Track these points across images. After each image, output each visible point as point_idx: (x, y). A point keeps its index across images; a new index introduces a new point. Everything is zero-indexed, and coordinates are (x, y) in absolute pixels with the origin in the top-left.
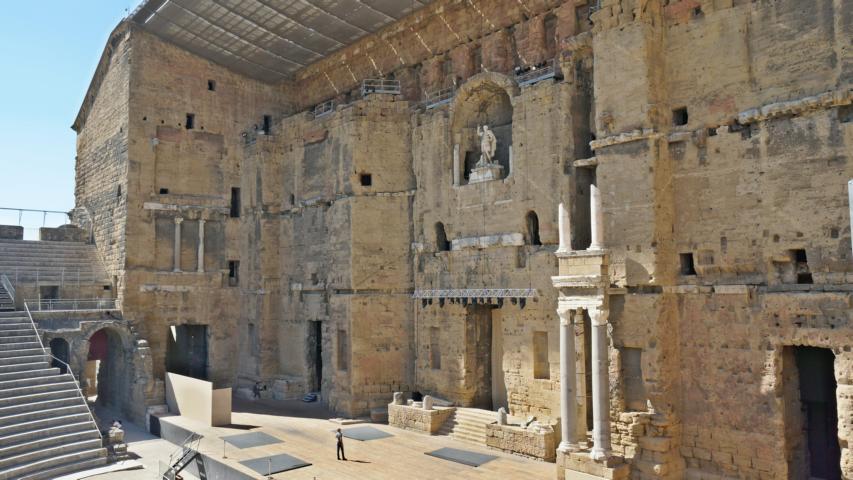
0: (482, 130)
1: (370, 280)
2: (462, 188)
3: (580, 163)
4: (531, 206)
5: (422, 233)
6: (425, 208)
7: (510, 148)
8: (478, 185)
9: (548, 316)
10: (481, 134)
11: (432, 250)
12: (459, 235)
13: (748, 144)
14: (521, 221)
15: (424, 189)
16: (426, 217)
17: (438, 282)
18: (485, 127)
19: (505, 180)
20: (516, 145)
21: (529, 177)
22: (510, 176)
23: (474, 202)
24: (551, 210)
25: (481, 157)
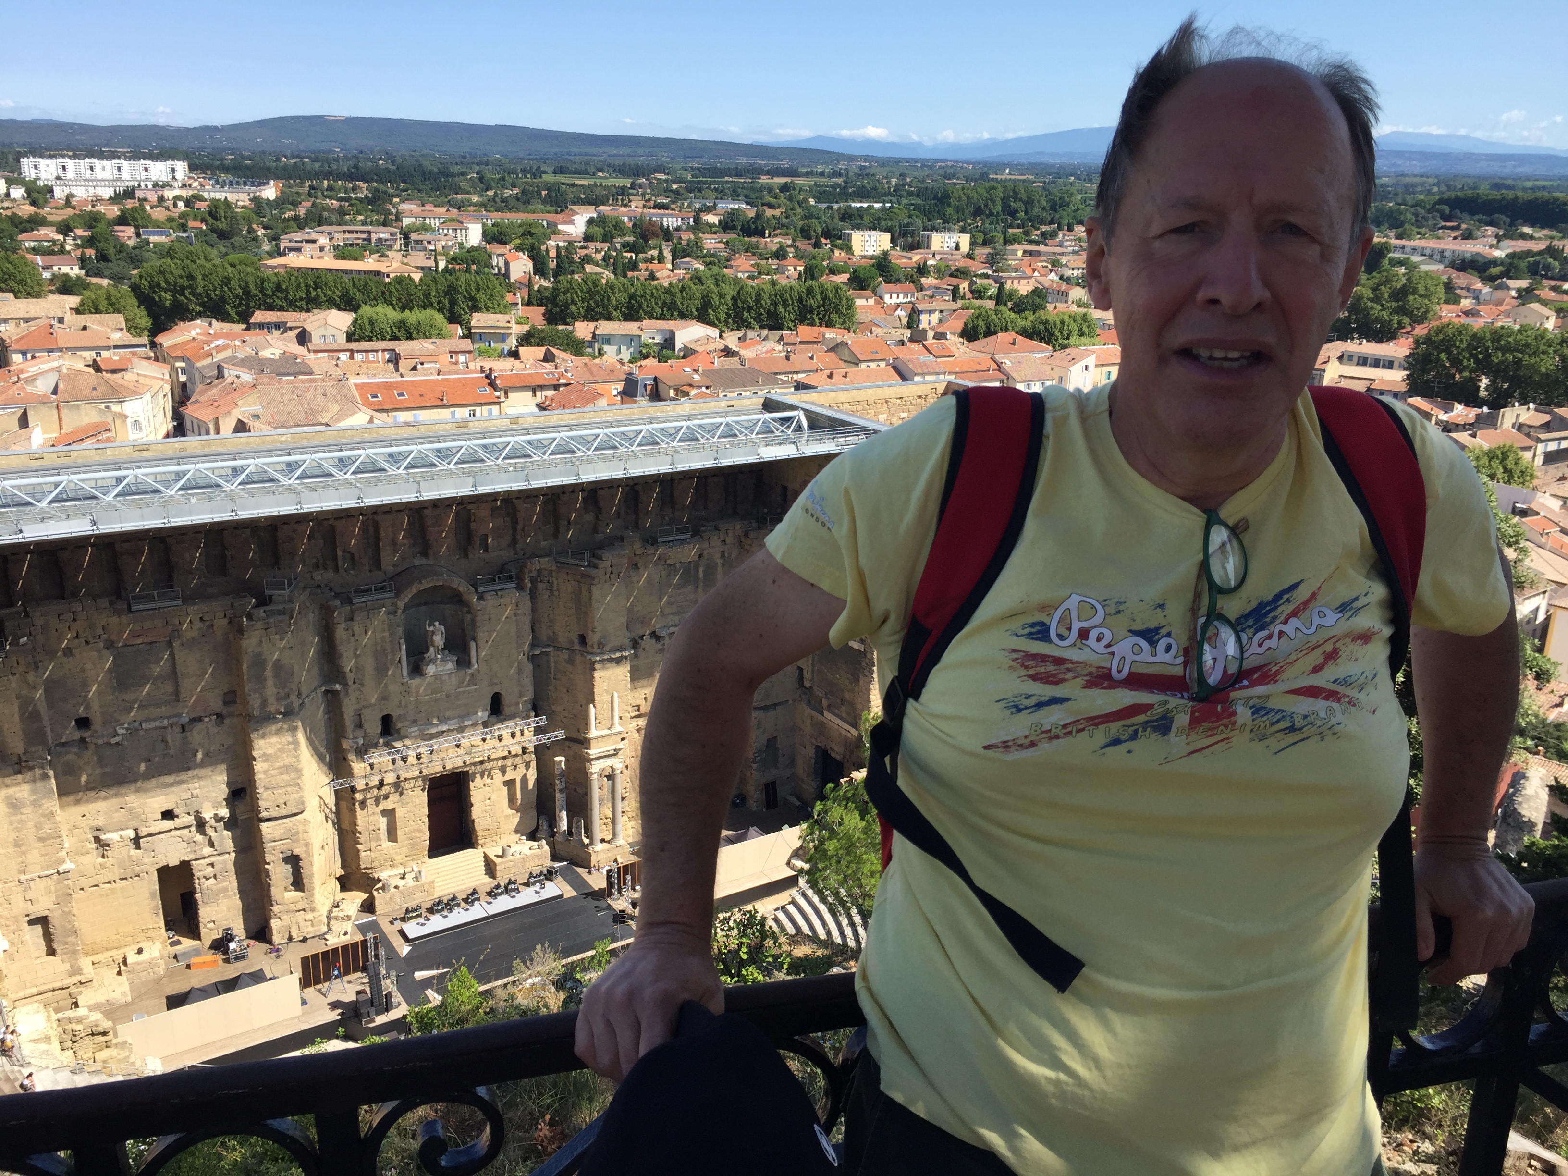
0: (431, 625)
2: (416, 681)
4: (497, 689)
5: (360, 726)
6: (365, 703)
7: (473, 645)
8: (436, 677)
9: (516, 766)
10: (432, 629)
14: (488, 702)
15: (362, 685)
16: (366, 712)
19: (469, 671)
20: (481, 642)
21: (496, 667)
22: (474, 666)
23: (434, 691)
24: (517, 690)
25: (432, 649)
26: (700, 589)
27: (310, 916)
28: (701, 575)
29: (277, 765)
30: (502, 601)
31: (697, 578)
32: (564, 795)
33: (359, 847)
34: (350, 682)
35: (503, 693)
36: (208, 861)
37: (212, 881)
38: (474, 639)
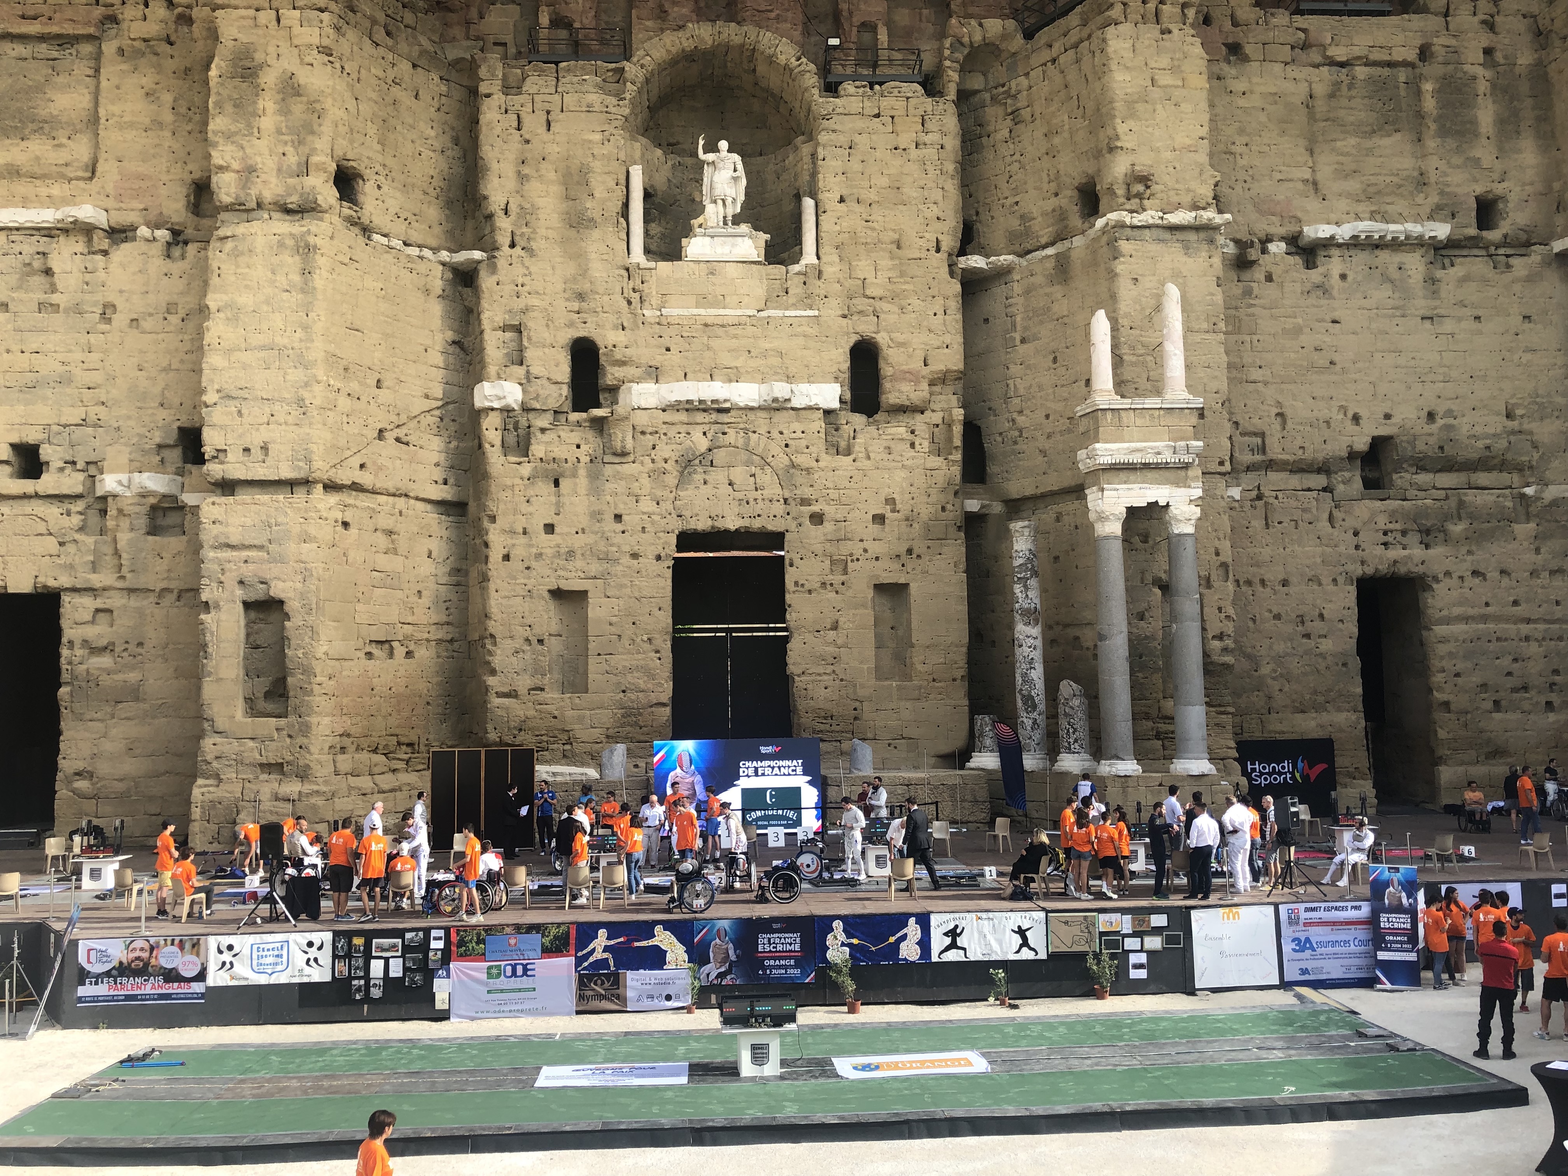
0: (711, 147)
1: (356, 461)
2: (664, 267)
3: (976, 261)
4: (866, 327)
5: (518, 358)
6: (533, 300)
7: (808, 203)
8: (712, 267)
9: (910, 551)
11: (553, 404)
12: (655, 373)
13: (1313, 276)
14: (841, 359)
15: (528, 250)
16: (535, 322)
17: (582, 481)
18: (723, 145)
19: (796, 268)
20: (829, 198)
21: (864, 268)
22: (809, 257)
23: (703, 300)
24: (919, 341)
25: (710, 208)
26: (1431, 143)
27: (292, 788)
28: (1429, 104)
29: (258, 339)
30: (885, 103)
31: (1420, 115)
32: (1036, 631)
33: (491, 681)
34: (503, 240)
35: (882, 339)
36: (99, 603)
37: (105, 661)
38: (813, 195)
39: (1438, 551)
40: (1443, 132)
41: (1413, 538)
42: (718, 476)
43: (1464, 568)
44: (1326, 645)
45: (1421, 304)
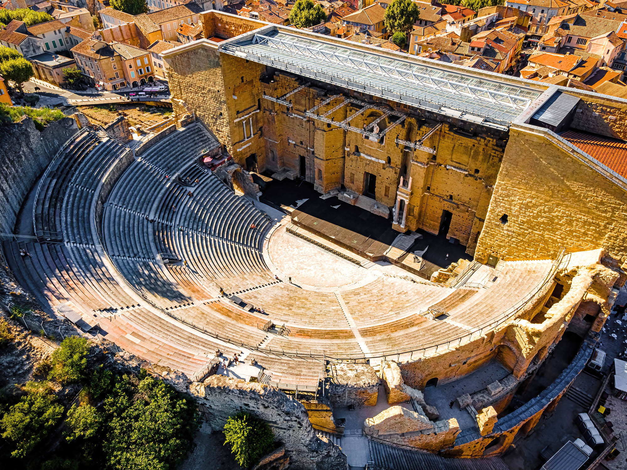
2: (366, 140)
3: (405, 150)
4: (389, 155)
5: (349, 145)
6: (351, 139)
8: (372, 142)
9: (390, 184)
11: (353, 152)
12: (364, 153)
13: (447, 172)
14: (386, 158)
15: (351, 133)
16: (351, 142)
19: (382, 145)
20: (388, 138)
21: (390, 148)
22: (384, 144)
23: (370, 146)
24: (396, 160)
26: (470, 159)
29: (319, 143)
33: (345, 180)
35: (391, 158)
36: (308, 160)
37: (309, 165)
38: (386, 136)
39: (454, 211)
40: (473, 158)
41: (452, 208)
42: (370, 167)
43: (458, 214)
44: (436, 215)
45: (462, 180)
